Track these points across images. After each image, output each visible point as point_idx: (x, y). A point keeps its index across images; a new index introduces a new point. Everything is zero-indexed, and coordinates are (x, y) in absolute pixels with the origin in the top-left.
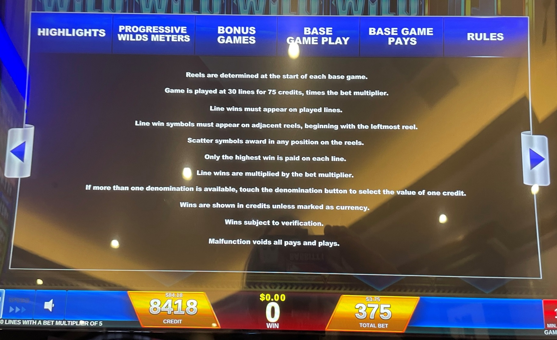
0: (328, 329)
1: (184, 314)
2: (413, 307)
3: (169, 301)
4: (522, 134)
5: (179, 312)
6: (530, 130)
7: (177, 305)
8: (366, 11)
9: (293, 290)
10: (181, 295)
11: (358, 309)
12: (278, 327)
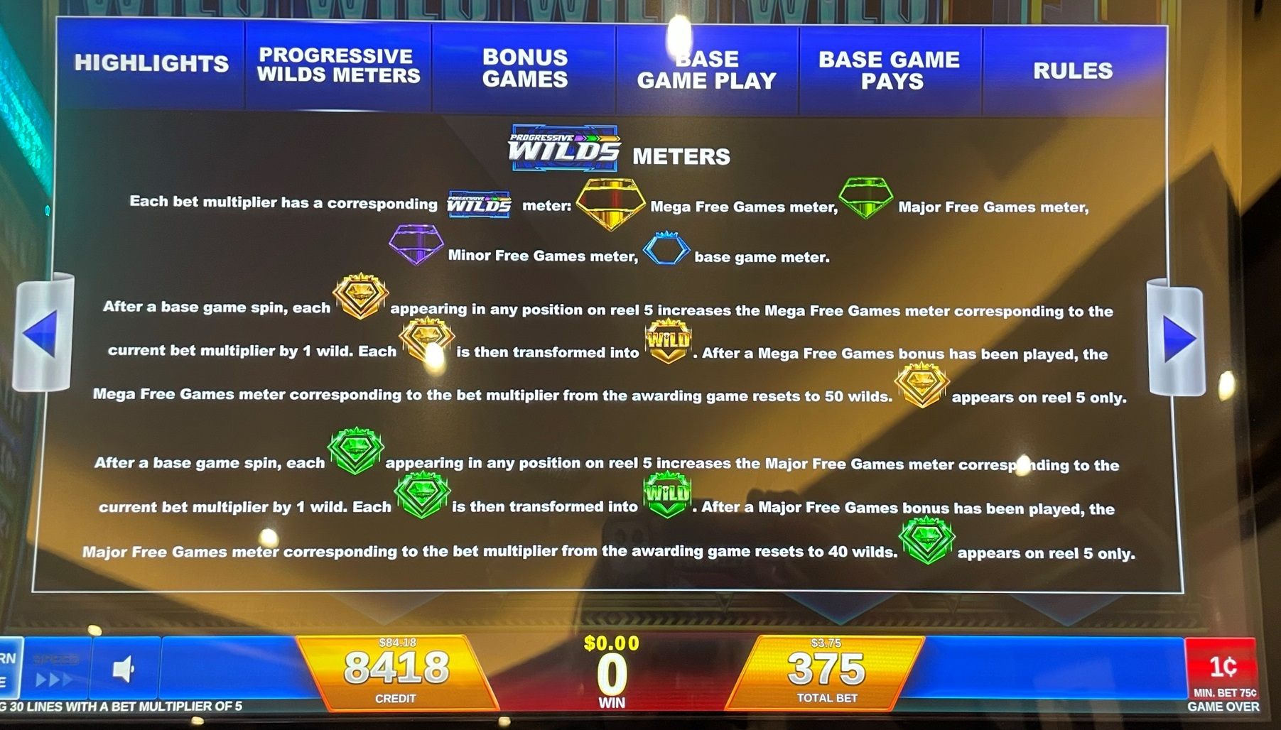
0: (730, 706)
1: (420, 681)
2: (911, 659)
3: (388, 657)
4: (1148, 285)
5: (409, 678)
6: (1166, 277)
7: (404, 663)
8: (812, 14)
9: (656, 626)
10: (413, 641)
11: (794, 665)
12: (623, 706)
